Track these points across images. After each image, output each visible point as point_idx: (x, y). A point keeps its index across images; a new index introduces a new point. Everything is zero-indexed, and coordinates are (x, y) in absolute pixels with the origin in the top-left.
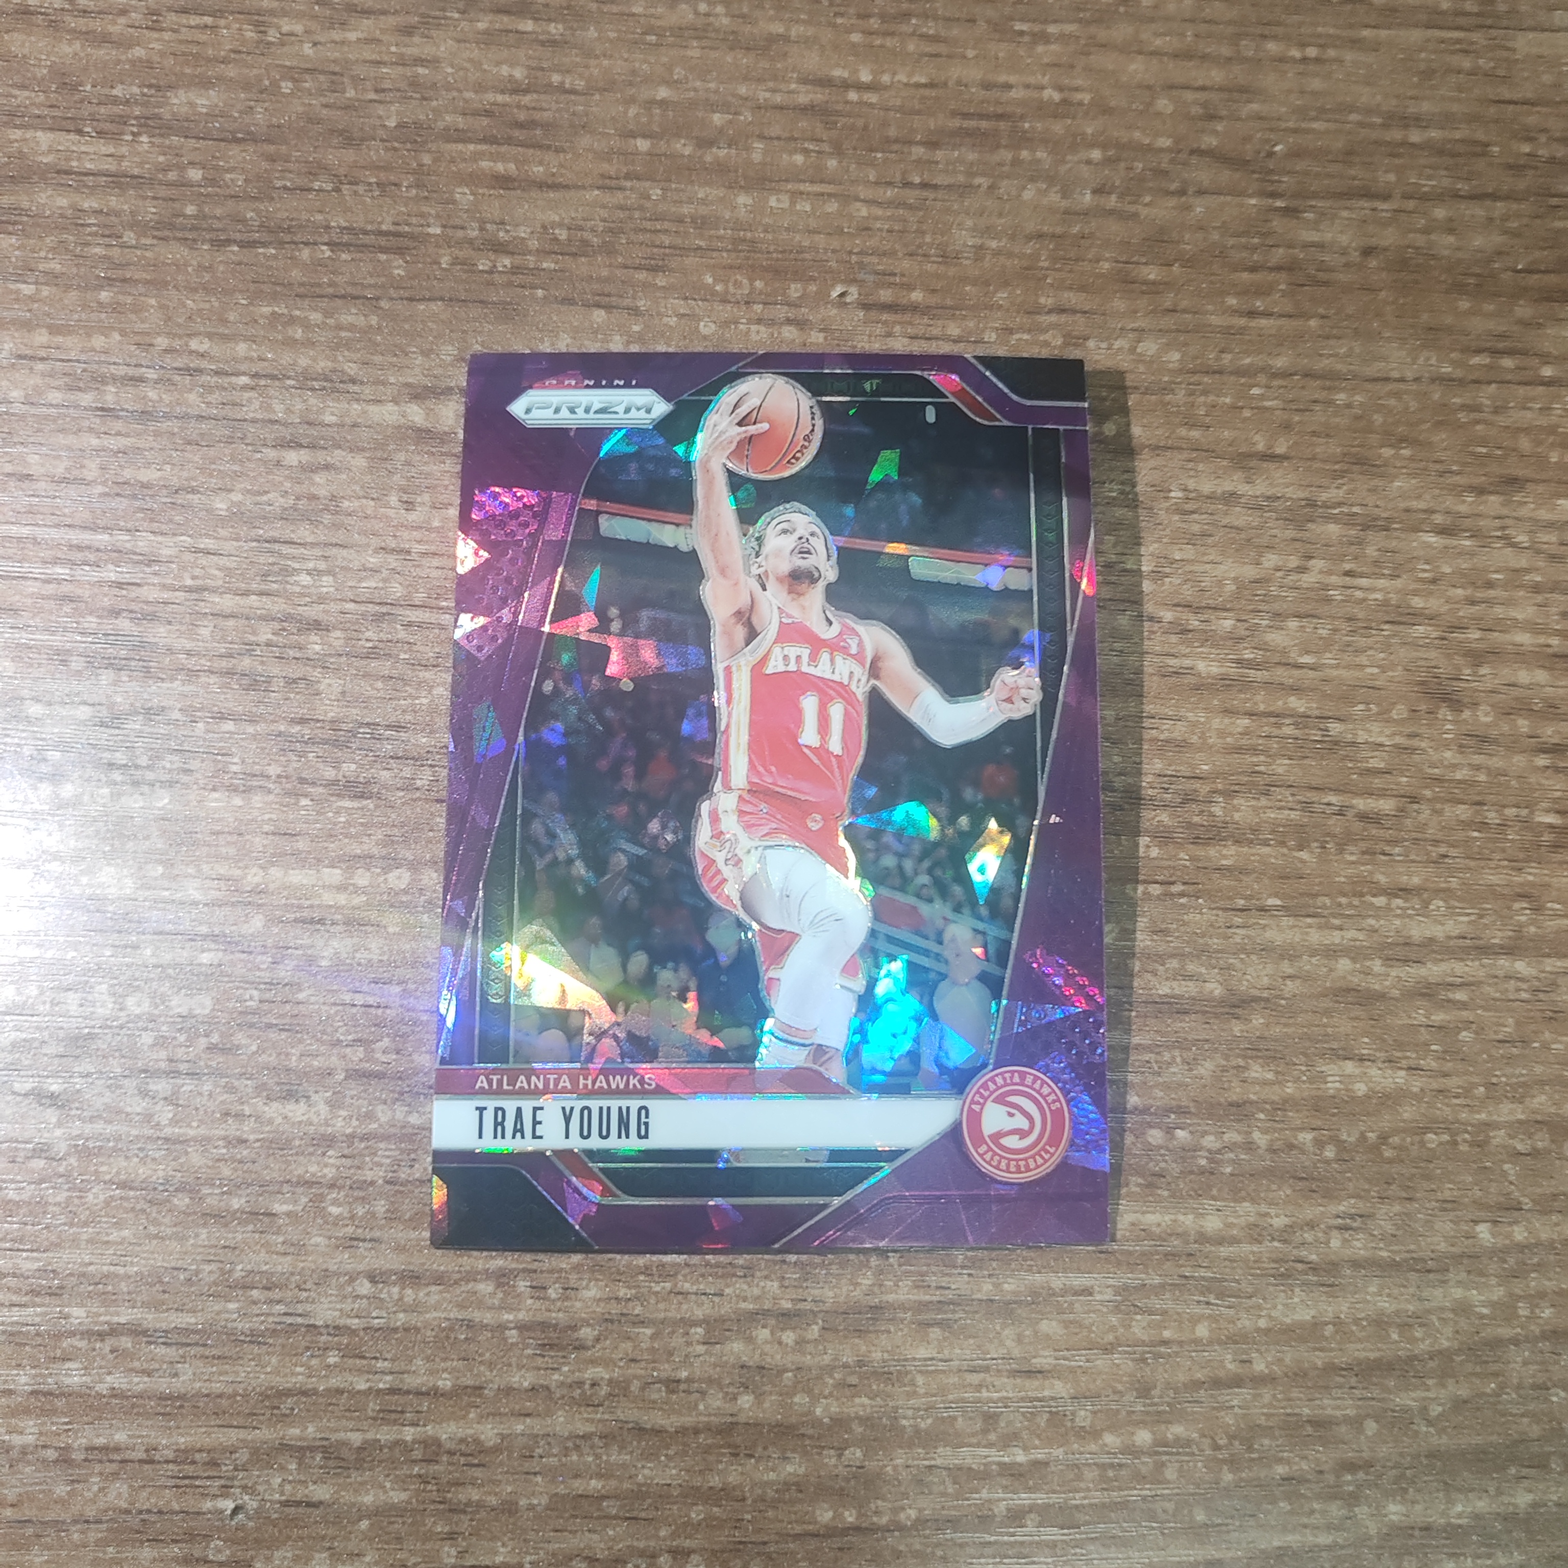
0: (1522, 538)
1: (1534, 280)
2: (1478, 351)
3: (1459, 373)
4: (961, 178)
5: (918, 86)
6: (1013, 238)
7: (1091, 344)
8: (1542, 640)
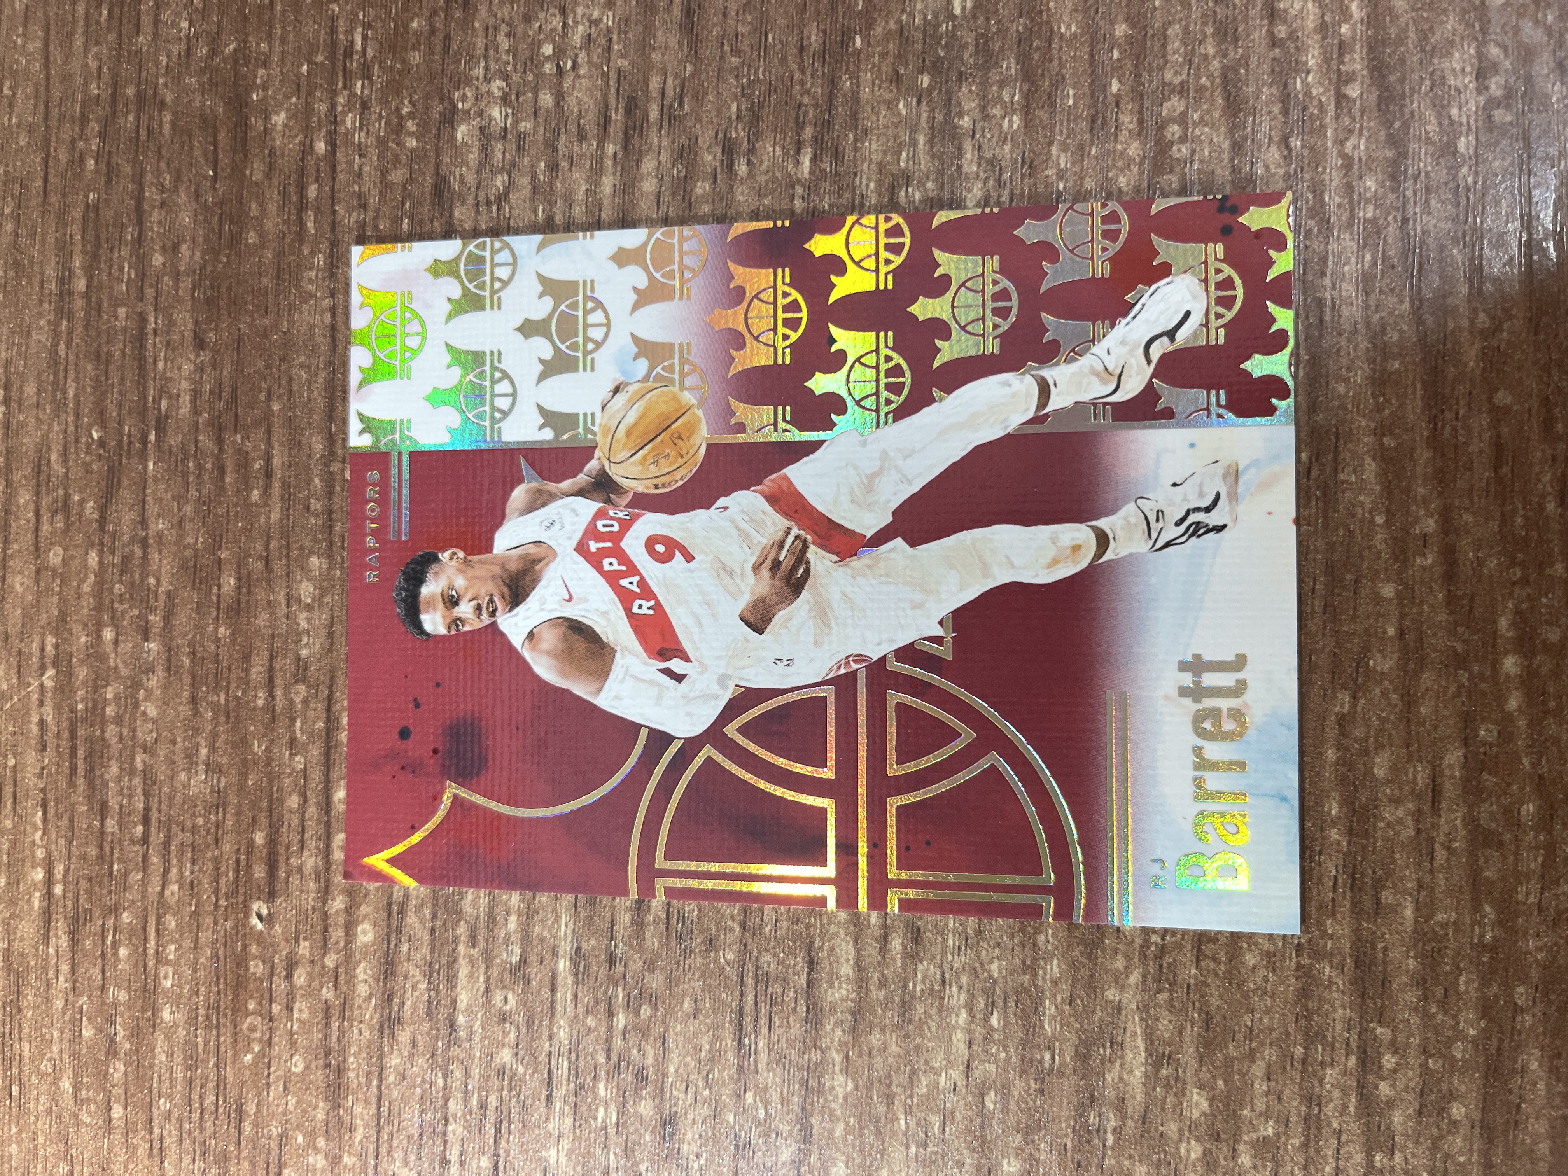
0: (500, 181)
1: (224, 159)
2: (301, 224)
3: (324, 246)
4: (137, 781)
5: (45, 820)
6: (197, 731)
7: (304, 653)
8: (609, 163)
